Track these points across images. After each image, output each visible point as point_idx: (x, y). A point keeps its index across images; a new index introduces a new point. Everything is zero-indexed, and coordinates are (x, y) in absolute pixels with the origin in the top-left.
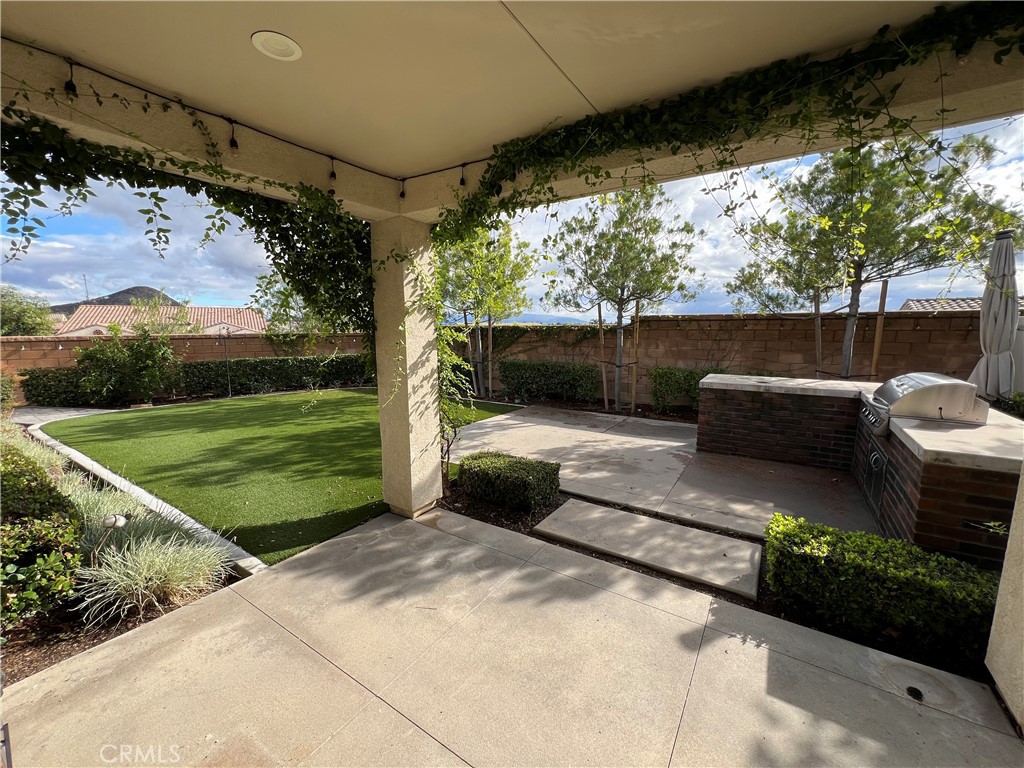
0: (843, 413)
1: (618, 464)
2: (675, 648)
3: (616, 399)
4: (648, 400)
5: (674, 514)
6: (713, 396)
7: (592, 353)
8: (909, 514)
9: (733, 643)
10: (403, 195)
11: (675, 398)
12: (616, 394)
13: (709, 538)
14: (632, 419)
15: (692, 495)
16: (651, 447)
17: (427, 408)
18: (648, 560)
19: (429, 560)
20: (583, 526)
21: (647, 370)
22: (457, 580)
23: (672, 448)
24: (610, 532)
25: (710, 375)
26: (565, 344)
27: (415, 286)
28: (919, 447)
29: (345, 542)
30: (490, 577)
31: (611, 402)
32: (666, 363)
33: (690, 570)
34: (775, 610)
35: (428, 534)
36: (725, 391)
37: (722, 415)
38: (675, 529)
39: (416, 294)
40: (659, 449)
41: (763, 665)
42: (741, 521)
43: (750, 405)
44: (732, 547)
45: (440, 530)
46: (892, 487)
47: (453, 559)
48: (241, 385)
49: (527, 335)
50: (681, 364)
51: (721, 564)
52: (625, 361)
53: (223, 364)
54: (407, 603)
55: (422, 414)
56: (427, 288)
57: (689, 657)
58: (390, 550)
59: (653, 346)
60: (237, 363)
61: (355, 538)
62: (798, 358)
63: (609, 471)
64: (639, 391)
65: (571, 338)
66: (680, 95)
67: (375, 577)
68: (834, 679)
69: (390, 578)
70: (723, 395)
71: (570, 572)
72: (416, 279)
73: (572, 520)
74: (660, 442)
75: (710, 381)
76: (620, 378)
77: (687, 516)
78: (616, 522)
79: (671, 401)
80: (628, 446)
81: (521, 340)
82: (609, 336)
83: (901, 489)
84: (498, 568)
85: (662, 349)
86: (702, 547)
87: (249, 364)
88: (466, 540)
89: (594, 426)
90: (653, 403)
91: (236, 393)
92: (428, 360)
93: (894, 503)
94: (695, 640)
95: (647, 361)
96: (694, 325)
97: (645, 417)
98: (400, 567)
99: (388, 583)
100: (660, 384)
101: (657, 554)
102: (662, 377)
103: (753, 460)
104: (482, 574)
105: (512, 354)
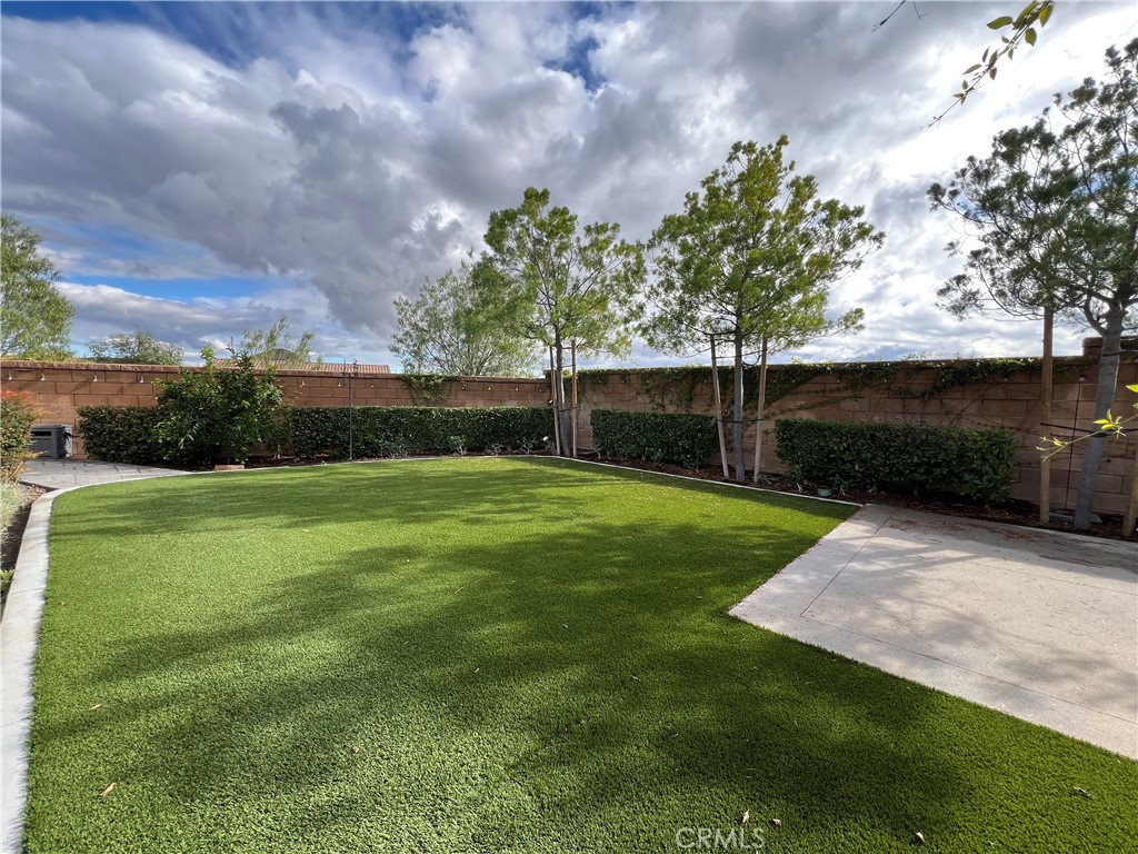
7: (971, 410)
48: (367, 443)
53: (344, 413)
60: (364, 412)
81: (804, 388)
87: (379, 414)
91: (360, 455)
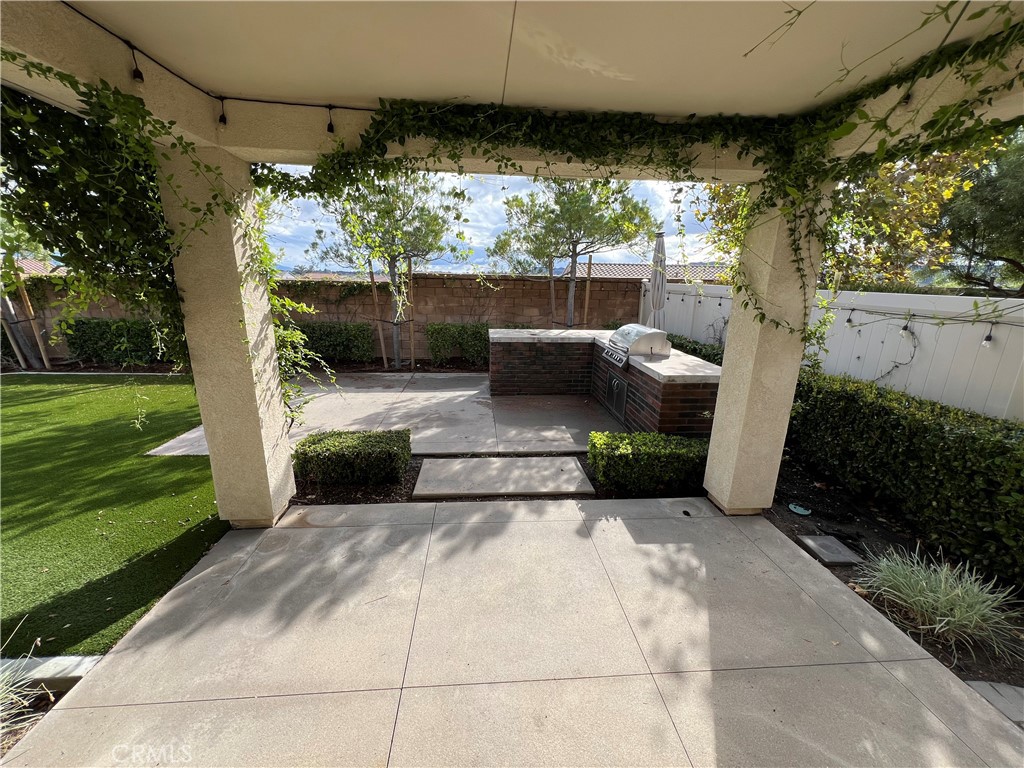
0: (585, 354)
1: (440, 418)
2: (577, 540)
3: (395, 356)
4: (425, 354)
5: (511, 450)
6: (501, 349)
7: (360, 310)
8: (652, 416)
9: (602, 524)
10: (223, 119)
11: (451, 351)
12: (396, 351)
13: (546, 461)
14: (418, 375)
15: (514, 432)
16: (454, 398)
17: (272, 396)
18: (520, 489)
19: (337, 557)
20: (453, 479)
22: (384, 563)
23: (471, 396)
24: (478, 477)
26: (326, 301)
27: (244, 245)
28: (659, 374)
29: (203, 581)
30: (412, 550)
31: (391, 360)
32: (437, 320)
33: (549, 488)
34: (607, 495)
35: (310, 536)
36: (510, 344)
37: (509, 363)
38: (521, 461)
39: (247, 255)
40: (462, 399)
41: (624, 529)
42: (556, 443)
43: (528, 354)
44: (562, 463)
45: (317, 527)
46: (634, 401)
47: (361, 548)
50: (449, 320)
51: (565, 477)
54: (351, 605)
55: (269, 403)
56: (257, 247)
57: (587, 543)
58: (278, 567)
59: (423, 303)
61: (212, 572)
62: (535, 312)
63: (437, 427)
64: (415, 346)
66: (570, 112)
67: (288, 599)
68: (656, 522)
69: (307, 592)
70: (509, 347)
71: (475, 519)
72: (245, 236)
73: (442, 477)
75: (497, 336)
76: (397, 336)
77: (521, 449)
78: (475, 468)
79: (448, 353)
80: (434, 401)
83: (643, 401)
84: (413, 539)
85: (430, 306)
86: (546, 469)
88: (360, 527)
89: (388, 386)
90: (431, 357)
92: (266, 337)
93: (637, 410)
94: (585, 531)
96: (457, 284)
98: (310, 578)
99: (312, 598)
100: (438, 339)
101: (524, 483)
102: (438, 333)
103: (532, 397)
104: (403, 548)
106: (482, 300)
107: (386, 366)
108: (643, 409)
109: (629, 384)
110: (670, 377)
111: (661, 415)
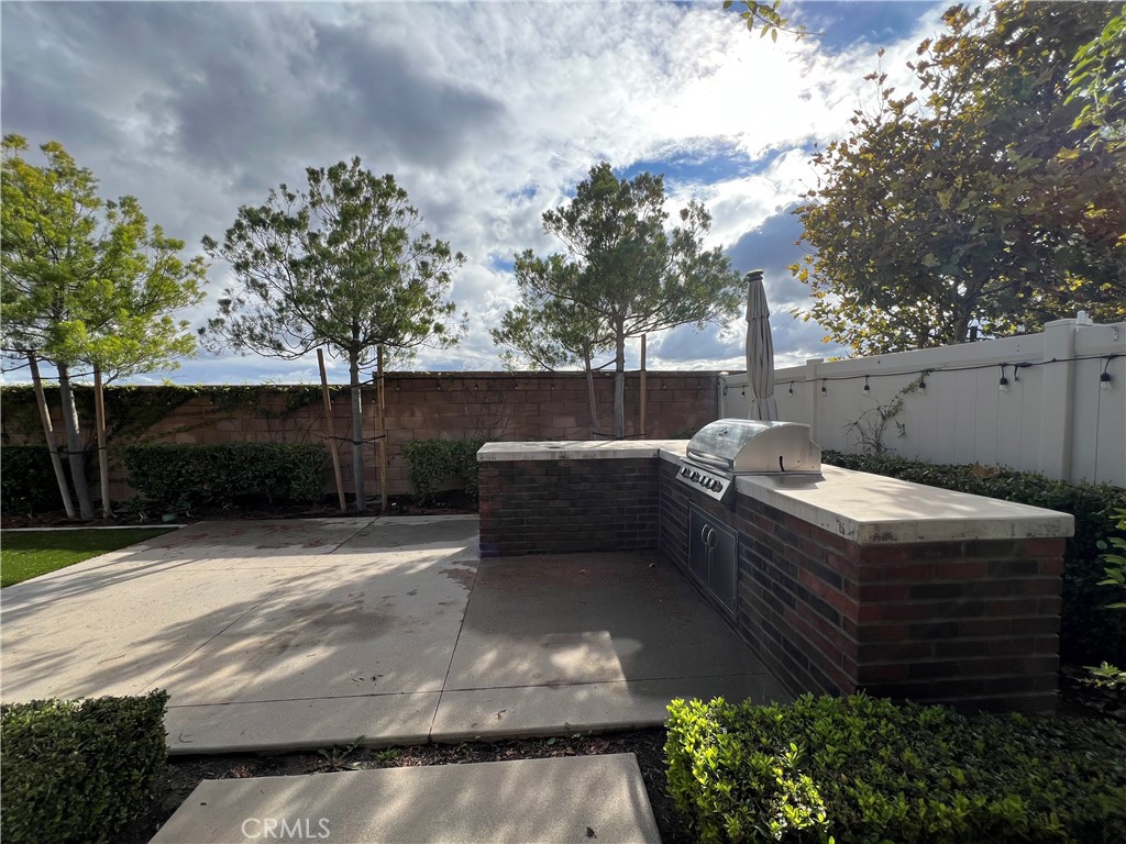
0: (645, 478)
1: (350, 619)
3: (357, 493)
4: (405, 488)
5: (465, 728)
6: (496, 472)
7: (315, 426)
11: (442, 481)
12: (357, 484)
13: (545, 780)
14: (382, 520)
15: (490, 656)
16: (412, 565)
21: (402, 446)
23: (445, 559)
25: (487, 444)
26: (268, 414)
28: (840, 519)
31: (350, 497)
32: (426, 435)
37: (511, 498)
38: (473, 783)
40: (424, 566)
42: (582, 695)
43: (544, 479)
44: (593, 789)
46: (760, 578)
49: (193, 401)
50: (446, 436)
52: (366, 435)
59: (407, 414)
64: (391, 477)
65: (278, 405)
70: (510, 470)
74: (426, 553)
75: (490, 451)
76: (361, 461)
79: (436, 486)
81: (180, 410)
82: (341, 400)
83: (790, 584)
85: (419, 417)
89: (314, 544)
90: (413, 492)
95: (400, 435)
96: (458, 385)
97: (402, 513)
100: (421, 464)
102: (422, 454)
103: (554, 558)
105: (162, 435)
106: (493, 407)
107: (343, 506)
108: (790, 602)
109: (741, 538)
110: (876, 525)
111: (862, 634)
